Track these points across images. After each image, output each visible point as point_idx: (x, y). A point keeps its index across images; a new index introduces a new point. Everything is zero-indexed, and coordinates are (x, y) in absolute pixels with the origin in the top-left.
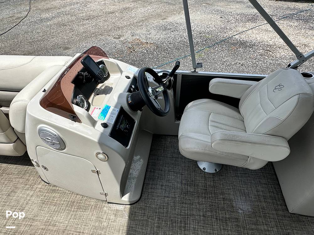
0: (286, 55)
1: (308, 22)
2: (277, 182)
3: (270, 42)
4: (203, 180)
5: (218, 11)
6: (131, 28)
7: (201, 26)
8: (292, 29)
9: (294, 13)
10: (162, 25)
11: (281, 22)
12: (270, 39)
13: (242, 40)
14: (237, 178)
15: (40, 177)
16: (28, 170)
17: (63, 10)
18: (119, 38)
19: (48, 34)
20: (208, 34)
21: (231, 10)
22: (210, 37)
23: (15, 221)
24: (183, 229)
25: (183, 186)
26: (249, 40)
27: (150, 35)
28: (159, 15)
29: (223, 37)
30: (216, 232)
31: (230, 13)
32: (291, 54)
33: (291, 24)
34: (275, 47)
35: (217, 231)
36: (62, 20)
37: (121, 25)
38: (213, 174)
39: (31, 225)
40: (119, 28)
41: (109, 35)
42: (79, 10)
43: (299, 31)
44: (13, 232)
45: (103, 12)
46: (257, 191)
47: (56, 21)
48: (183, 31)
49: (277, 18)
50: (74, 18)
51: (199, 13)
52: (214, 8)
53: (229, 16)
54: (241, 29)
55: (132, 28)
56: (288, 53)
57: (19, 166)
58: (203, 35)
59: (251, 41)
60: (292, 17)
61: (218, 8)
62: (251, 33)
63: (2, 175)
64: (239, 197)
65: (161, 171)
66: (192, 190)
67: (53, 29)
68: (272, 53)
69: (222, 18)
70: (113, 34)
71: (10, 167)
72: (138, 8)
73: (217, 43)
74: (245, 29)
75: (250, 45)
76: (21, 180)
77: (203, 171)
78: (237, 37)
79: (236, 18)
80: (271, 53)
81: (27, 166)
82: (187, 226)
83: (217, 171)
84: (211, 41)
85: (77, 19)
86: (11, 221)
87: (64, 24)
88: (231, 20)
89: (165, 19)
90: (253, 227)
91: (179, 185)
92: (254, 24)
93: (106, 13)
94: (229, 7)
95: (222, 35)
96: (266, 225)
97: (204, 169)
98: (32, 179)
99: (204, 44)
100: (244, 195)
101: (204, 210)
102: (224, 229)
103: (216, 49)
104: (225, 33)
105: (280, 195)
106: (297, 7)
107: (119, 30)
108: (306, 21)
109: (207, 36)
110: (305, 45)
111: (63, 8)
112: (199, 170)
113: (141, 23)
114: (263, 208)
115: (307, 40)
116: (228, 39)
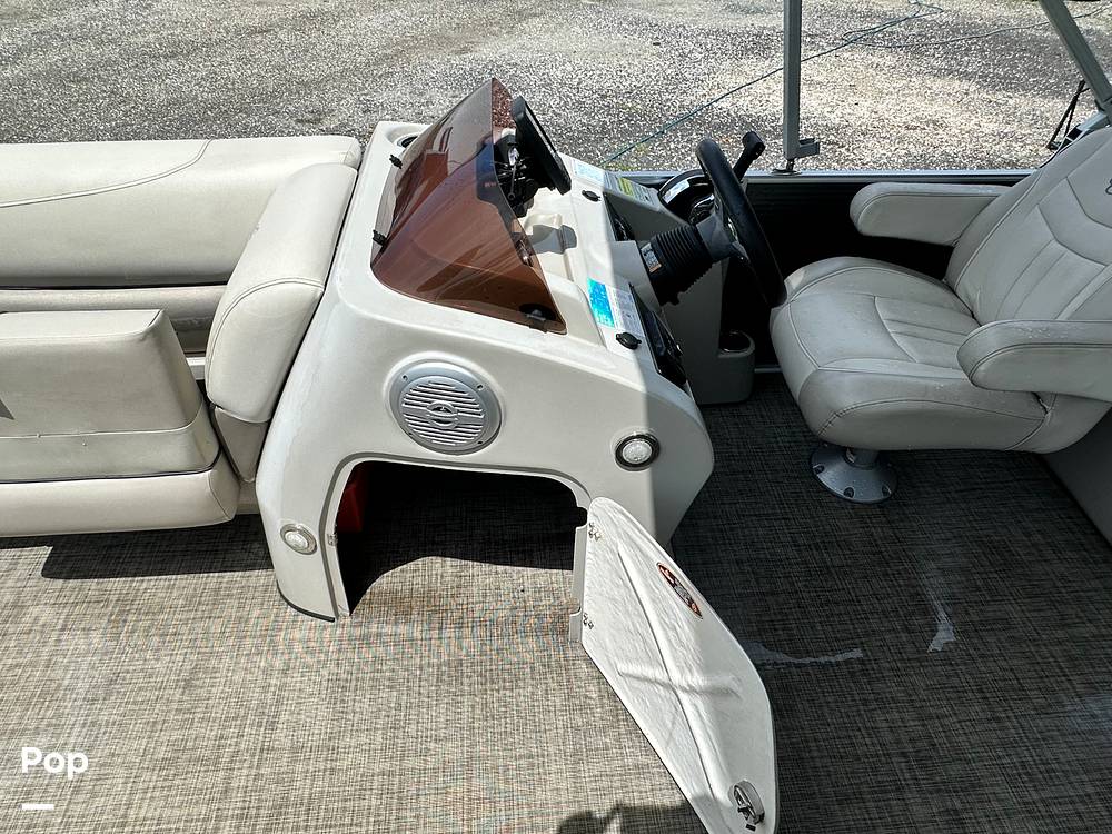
0: (890, 154)
1: (922, 54)
2: (1068, 500)
3: (832, 116)
4: (858, 525)
5: (638, 22)
6: (350, 82)
7: (598, 72)
8: (881, 77)
9: (874, 26)
10: (461, 72)
11: (846, 55)
12: (829, 109)
13: (742, 112)
14: (954, 505)
15: (289, 603)
16: (224, 585)
17: (54, 21)
18: (319, 121)
19: (18, 113)
20: (629, 97)
21: (681, 20)
22: (639, 106)
23: (258, 767)
24: (864, 680)
25: (805, 553)
26: (766, 112)
27: (431, 107)
28: (441, 40)
29: (682, 106)
30: (963, 668)
31: (680, 29)
32: (904, 152)
33: (875, 60)
34: (850, 132)
35: (965, 664)
36: (65, 60)
37: (308, 76)
38: (879, 504)
39: (332, 770)
40: (306, 85)
41: (278, 113)
42: (123, 23)
43: (904, 82)
44: (274, 807)
45: (225, 28)
46: (1028, 535)
47: (37, 62)
48: (543, 89)
49: (829, 44)
50: (111, 52)
51: (577, 29)
52: (621, 12)
53: (682, 39)
54: (731, 82)
55: (355, 85)
56: (893, 149)
57: (179, 577)
58: (615, 100)
59: (774, 115)
60: (872, 40)
61: (638, 13)
62: (766, 91)
63: (125, 621)
64: (983, 557)
65: (715, 518)
66: (837, 562)
67: (36, 94)
68: (848, 150)
69: (659, 44)
70: (291, 108)
71: (145, 585)
72: (358, 14)
73: (669, 127)
74: (742, 81)
75: (775, 130)
76: (216, 627)
77: (845, 500)
78: (725, 104)
79: (706, 44)
80: (843, 150)
81: (216, 574)
82: (869, 667)
83: (887, 493)
84: (645, 119)
85: (128, 55)
86: (245, 772)
87: (75, 74)
88: (691, 52)
89: (464, 50)
90: (1060, 634)
91: (792, 552)
92: (767, 63)
93: (237, 33)
94: (671, 9)
95: (677, 99)
96: (1090, 621)
97: (849, 492)
98: (256, 613)
99: (627, 131)
100: (994, 551)
101: (901, 613)
102: (982, 656)
103: (672, 146)
104: (685, 92)
105: (1092, 534)
106: (875, 8)
107: (311, 93)
108: (916, 51)
109: (630, 105)
110: (934, 123)
111: (51, 15)
112: (833, 499)
113: (384, 68)
114: (1062, 578)
115: (936, 107)
116: (699, 113)
